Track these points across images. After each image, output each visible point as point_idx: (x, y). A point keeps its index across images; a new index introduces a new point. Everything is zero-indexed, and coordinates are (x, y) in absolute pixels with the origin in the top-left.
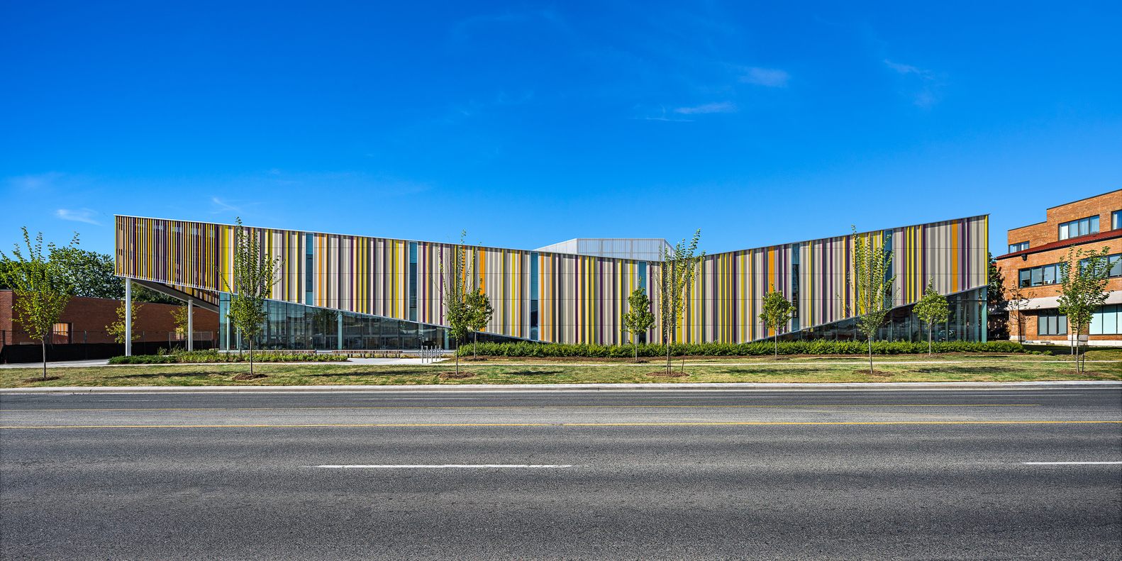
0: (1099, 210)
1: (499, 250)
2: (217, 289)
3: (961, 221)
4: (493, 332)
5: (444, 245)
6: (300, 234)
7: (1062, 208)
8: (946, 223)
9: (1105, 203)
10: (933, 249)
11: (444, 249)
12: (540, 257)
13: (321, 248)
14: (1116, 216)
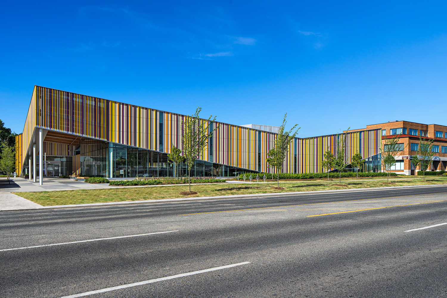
0: (386, 128)
1: (246, 128)
2: (108, 140)
3: (376, 130)
4: (244, 168)
5: (224, 124)
6: (156, 111)
7: (372, 126)
8: (373, 130)
9: (388, 126)
10: (370, 139)
11: (225, 126)
12: (262, 133)
13: (168, 120)
14: (391, 131)
